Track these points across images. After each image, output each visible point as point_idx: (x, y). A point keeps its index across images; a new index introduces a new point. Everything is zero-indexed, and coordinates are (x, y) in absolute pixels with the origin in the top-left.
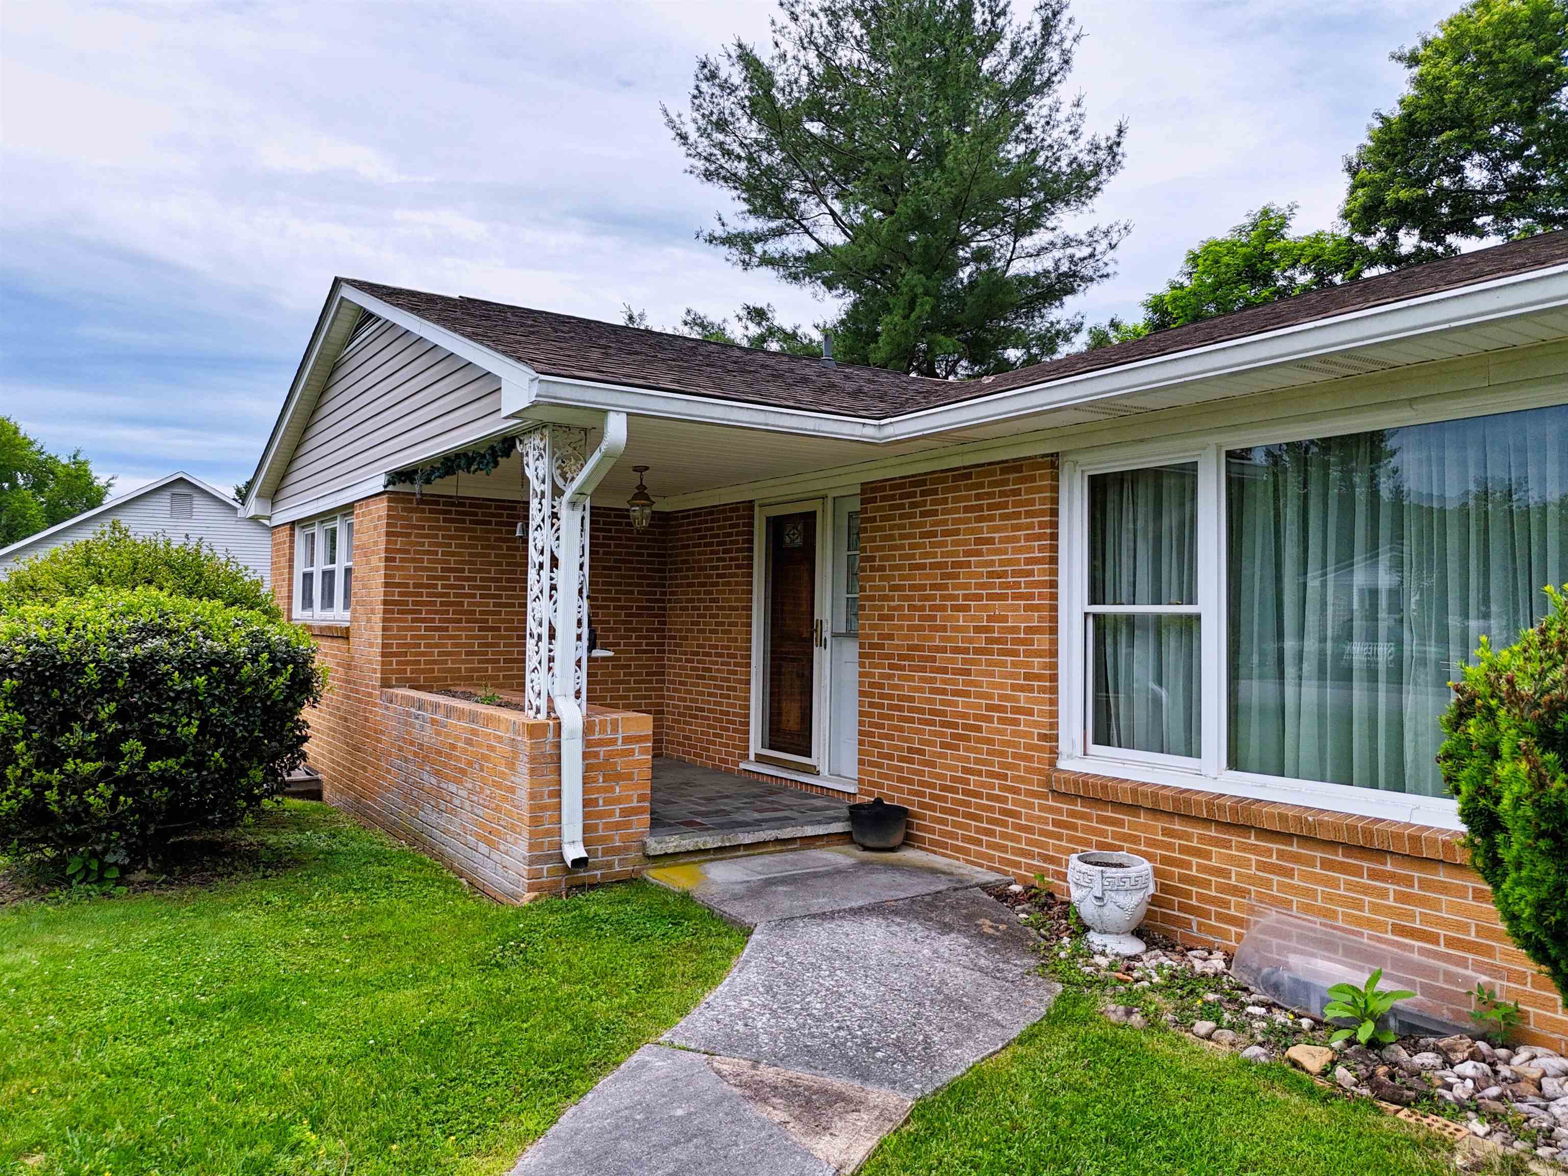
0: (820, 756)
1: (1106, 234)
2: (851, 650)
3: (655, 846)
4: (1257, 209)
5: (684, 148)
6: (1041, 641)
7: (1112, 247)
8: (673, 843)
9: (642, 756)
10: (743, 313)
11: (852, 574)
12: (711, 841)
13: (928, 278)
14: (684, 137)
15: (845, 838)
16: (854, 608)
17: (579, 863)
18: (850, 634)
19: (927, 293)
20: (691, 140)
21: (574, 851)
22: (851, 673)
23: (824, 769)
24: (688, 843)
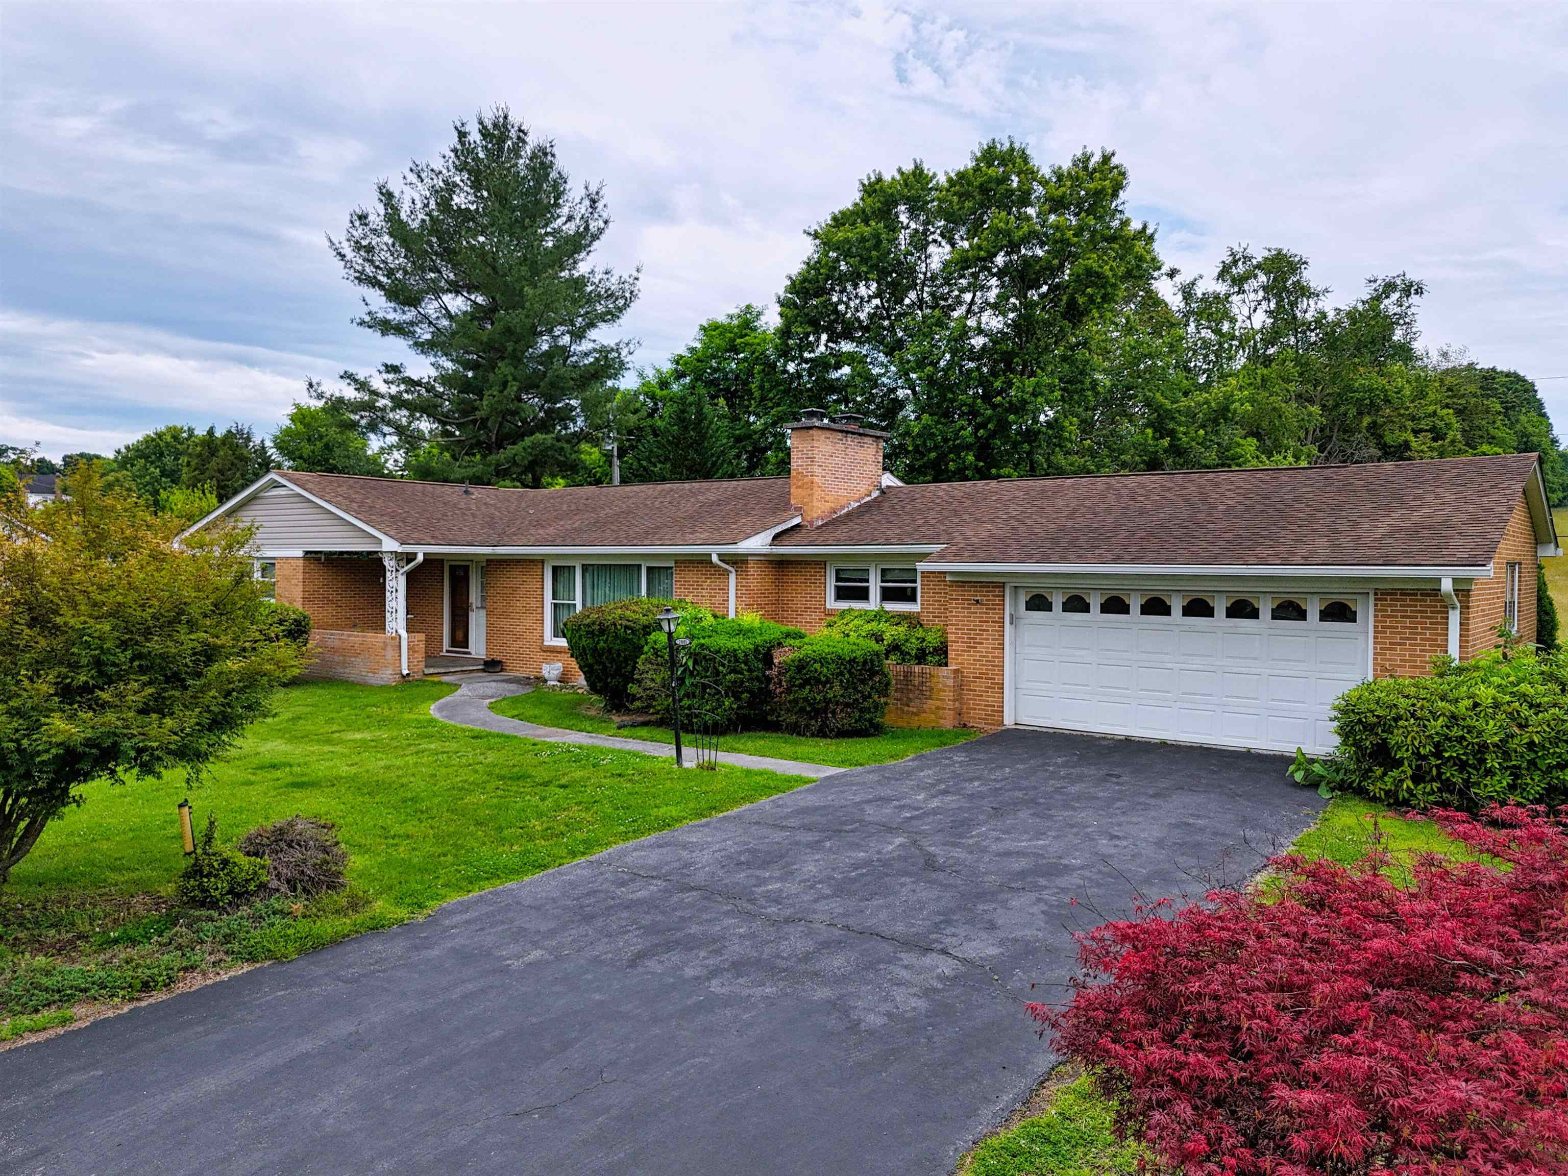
0: (472, 648)
1: (627, 344)
2: (483, 613)
3: (427, 671)
4: (743, 305)
5: (343, 263)
6: (539, 610)
7: (631, 353)
8: (431, 671)
9: (422, 646)
10: (382, 368)
11: (483, 587)
12: (443, 670)
13: (516, 368)
14: (343, 256)
15: (484, 671)
16: (484, 598)
17: (408, 675)
18: (482, 608)
19: (515, 379)
20: (348, 258)
21: (405, 672)
22: (483, 621)
23: (473, 652)
24: (436, 671)
